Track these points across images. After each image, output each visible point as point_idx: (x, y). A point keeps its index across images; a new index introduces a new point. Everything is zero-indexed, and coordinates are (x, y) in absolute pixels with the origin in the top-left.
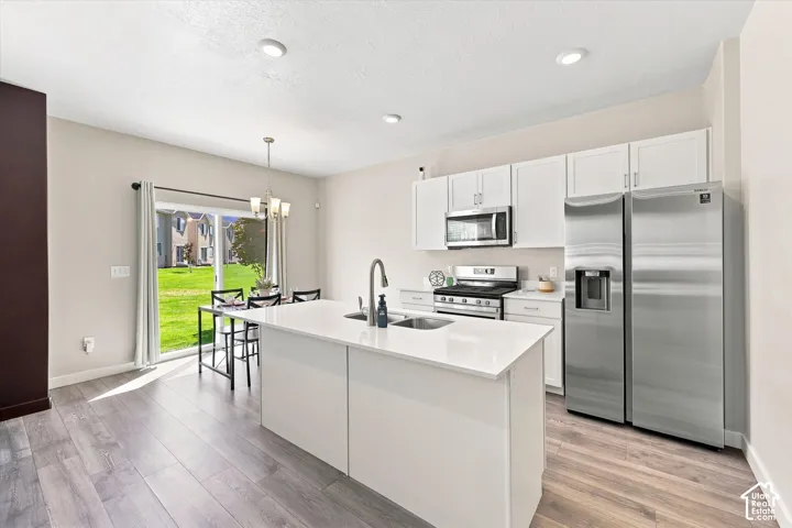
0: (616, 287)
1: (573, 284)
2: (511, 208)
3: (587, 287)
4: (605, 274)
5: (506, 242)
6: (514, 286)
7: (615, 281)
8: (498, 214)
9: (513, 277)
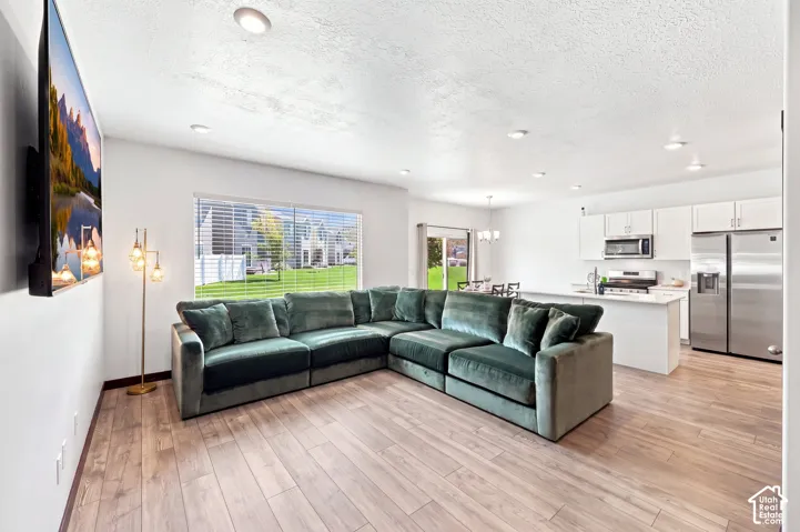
0: (723, 286)
1: (696, 283)
2: (652, 236)
3: (704, 282)
4: (716, 276)
5: (649, 256)
6: (654, 283)
7: (722, 282)
8: (644, 240)
9: (653, 277)
